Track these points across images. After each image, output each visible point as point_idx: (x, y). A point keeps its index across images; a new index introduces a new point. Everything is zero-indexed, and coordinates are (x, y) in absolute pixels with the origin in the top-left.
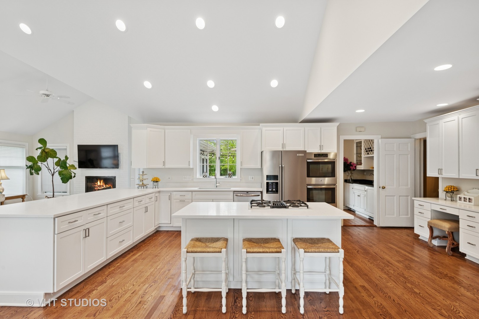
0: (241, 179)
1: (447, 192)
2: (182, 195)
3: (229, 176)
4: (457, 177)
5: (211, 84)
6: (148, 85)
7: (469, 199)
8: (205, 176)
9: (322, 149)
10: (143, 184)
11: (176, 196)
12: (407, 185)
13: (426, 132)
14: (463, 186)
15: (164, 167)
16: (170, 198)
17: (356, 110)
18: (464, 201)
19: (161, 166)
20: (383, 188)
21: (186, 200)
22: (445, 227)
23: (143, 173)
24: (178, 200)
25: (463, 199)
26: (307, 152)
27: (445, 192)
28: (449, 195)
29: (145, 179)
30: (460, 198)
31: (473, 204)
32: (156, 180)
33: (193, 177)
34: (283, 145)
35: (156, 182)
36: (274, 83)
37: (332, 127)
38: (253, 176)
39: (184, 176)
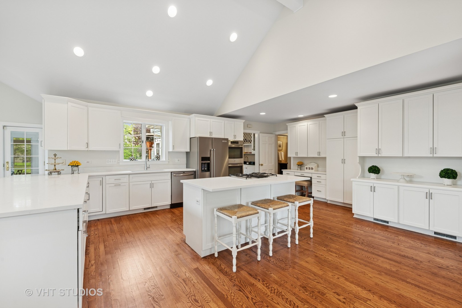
0: (168, 161)
1: (298, 165)
2: (116, 179)
3: (158, 159)
4: (307, 157)
5: (156, 70)
6: (79, 51)
7: (312, 168)
8: (133, 159)
9: (235, 138)
10: (56, 170)
11: (110, 180)
12: (272, 163)
13: (287, 130)
14: (305, 162)
15: (87, 149)
16: (102, 183)
17: (260, 113)
18: (309, 169)
19: (84, 148)
20: (262, 165)
21: (122, 184)
22: (305, 184)
23: (55, 156)
24: (113, 185)
25: (308, 168)
26: (229, 139)
27: (297, 165)
28: (299, 167)
29: (59, 164)
30: (307, 168)
31: (314, 170)
32: (77, 164)
33: (119, 161)
34: (211, 133)
35: (76, 166)
36: (210, 82)
37: (240, 123)
38: (179, 159)
39: (107, 160)
